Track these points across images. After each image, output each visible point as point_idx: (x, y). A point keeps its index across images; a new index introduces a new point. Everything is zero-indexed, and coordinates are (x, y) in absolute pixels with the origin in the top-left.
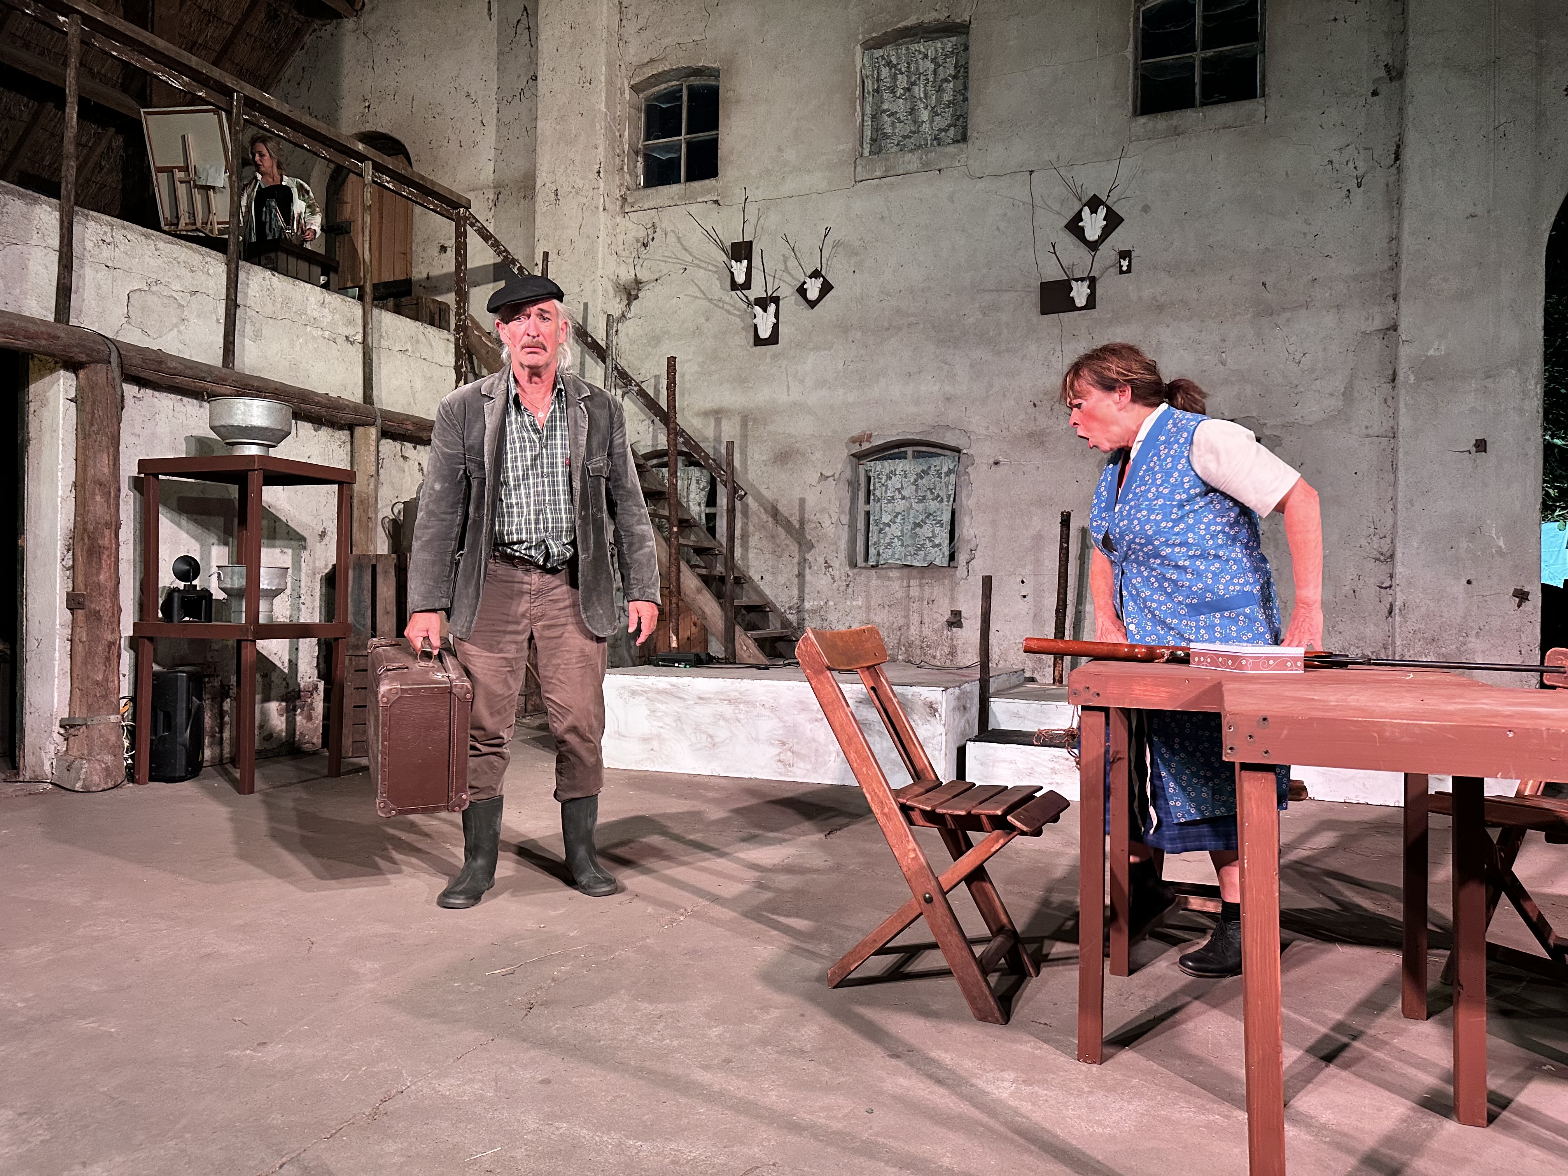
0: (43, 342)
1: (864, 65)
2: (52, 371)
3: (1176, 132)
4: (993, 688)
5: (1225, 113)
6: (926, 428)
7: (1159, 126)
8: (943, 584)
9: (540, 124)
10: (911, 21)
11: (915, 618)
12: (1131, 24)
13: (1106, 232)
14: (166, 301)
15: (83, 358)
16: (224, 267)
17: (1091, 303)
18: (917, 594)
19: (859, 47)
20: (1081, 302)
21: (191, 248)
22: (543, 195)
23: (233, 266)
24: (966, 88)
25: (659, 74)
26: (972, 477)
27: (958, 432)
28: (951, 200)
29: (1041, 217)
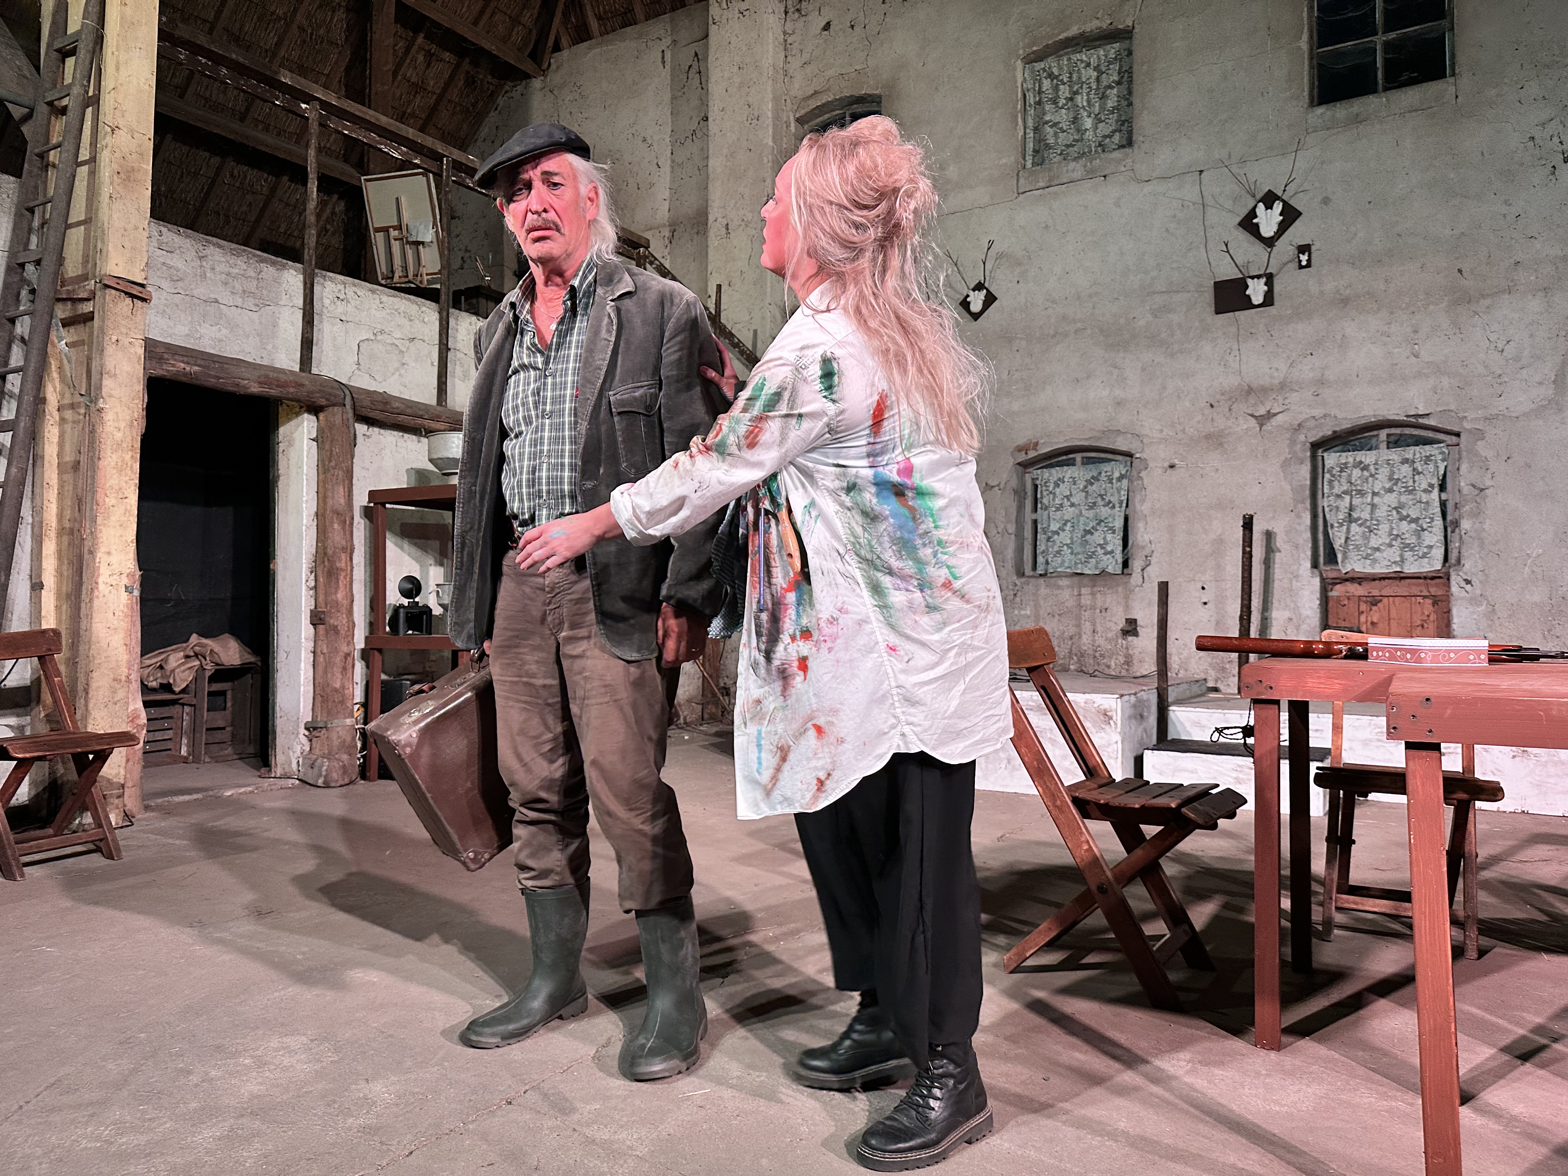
0: (292, 390)
1: (1025, 79)
2: (298, 414)
3: (1357, 120)
4: (1172, 694)
5: (1410, 96)
6: (1095, 434)
7: (1338, 115)
8: (1117, 592)
9: (711, 163)
10: (1074, 31)
11: (1087, 627)
12: (1305, 14)
13: (1283, 228)
14: (389, 348)
15: (323, 402)
16: (437, 315)
17: (1269, 300)
18: (1088, 602)
19: (1019, 62)
20: (1257, 299)
21: (409, 300)
22: (715, 230)
23: (445, 314)
24: (1130, 93)
25: (823, 105)
26: (1145, 482)
27: (1129, 436)
28: (1117, 205)
29: (1213, 216)
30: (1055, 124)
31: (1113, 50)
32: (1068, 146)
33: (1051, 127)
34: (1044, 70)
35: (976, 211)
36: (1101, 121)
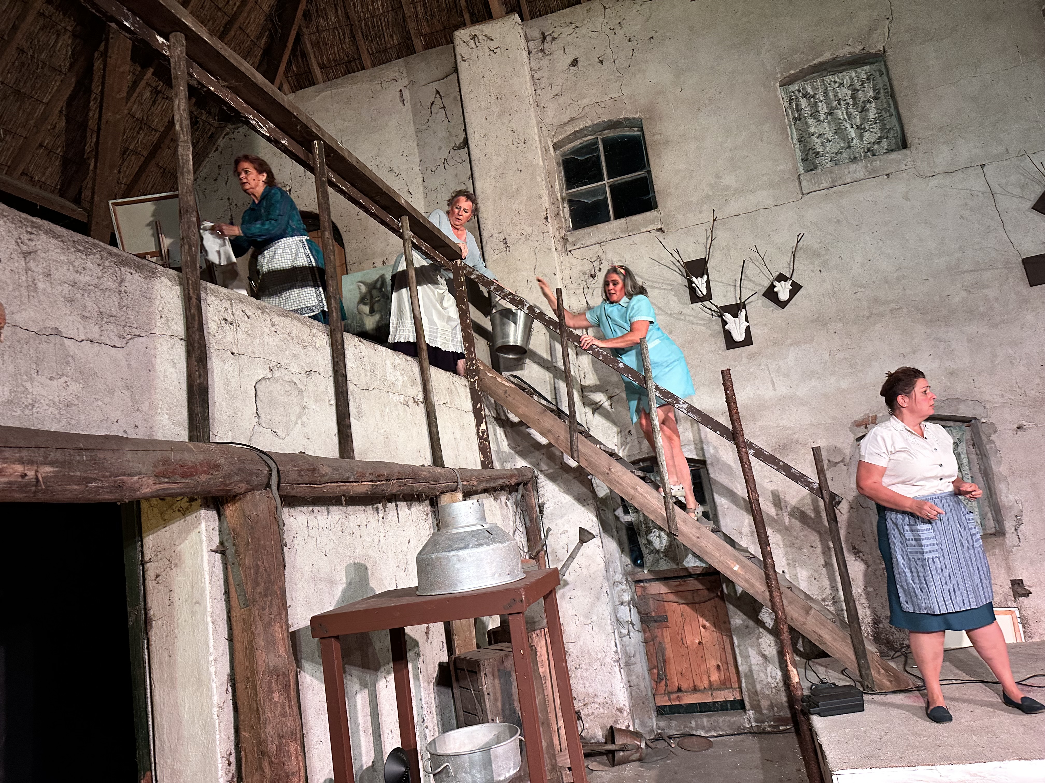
1: (783, 99)
10: (827, 56)
14: (287, 387)
19: (777, 84)
23: (334, 337)
24: (894, 105)
25: (580, 131)
26: (997, 444)
27: (971, 403)
28: (906, 197)
29: (1004, 202)
30: (820, 136)
31: (863, 72)
32: (837, 153)
33: (817, 137)
34: (799, 91)
35: (762, 211)
36: (865, 131)
